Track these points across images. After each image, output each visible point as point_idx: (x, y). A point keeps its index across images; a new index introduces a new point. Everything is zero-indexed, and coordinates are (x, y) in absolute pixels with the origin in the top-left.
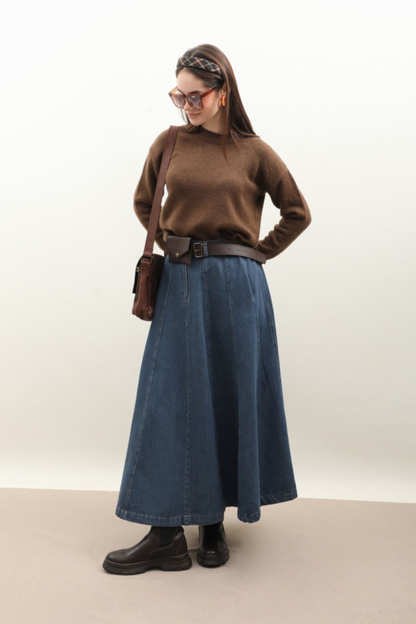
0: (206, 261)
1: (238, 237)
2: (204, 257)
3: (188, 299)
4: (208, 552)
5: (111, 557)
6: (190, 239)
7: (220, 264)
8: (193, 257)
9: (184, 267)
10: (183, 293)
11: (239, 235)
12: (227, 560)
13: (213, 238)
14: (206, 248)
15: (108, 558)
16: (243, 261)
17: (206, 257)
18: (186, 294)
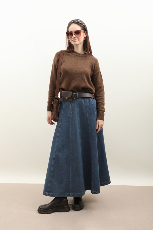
0: (78, 100)
1: (88, 91)
2: (77, 98)
3: (71, 114)
4: (76, 205)
5: (41, 207)
6: (71, 92)
7: (83, 101)
8: (73, 98)
9: (70, 103)
10: (69, 112)
11: (89, 90)
12: (83, 208)
13: (80, 91)
14: (77, 95)
15: (39, 208)
16: (91, 99)
17: (78, 98)
18: (70, 112)
